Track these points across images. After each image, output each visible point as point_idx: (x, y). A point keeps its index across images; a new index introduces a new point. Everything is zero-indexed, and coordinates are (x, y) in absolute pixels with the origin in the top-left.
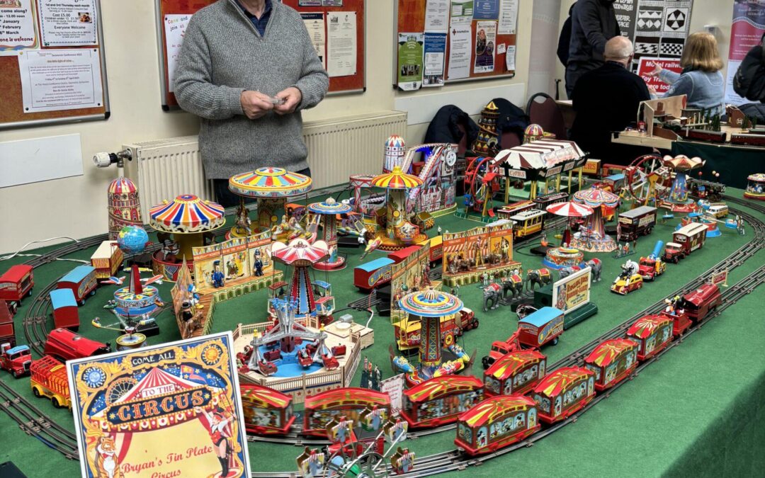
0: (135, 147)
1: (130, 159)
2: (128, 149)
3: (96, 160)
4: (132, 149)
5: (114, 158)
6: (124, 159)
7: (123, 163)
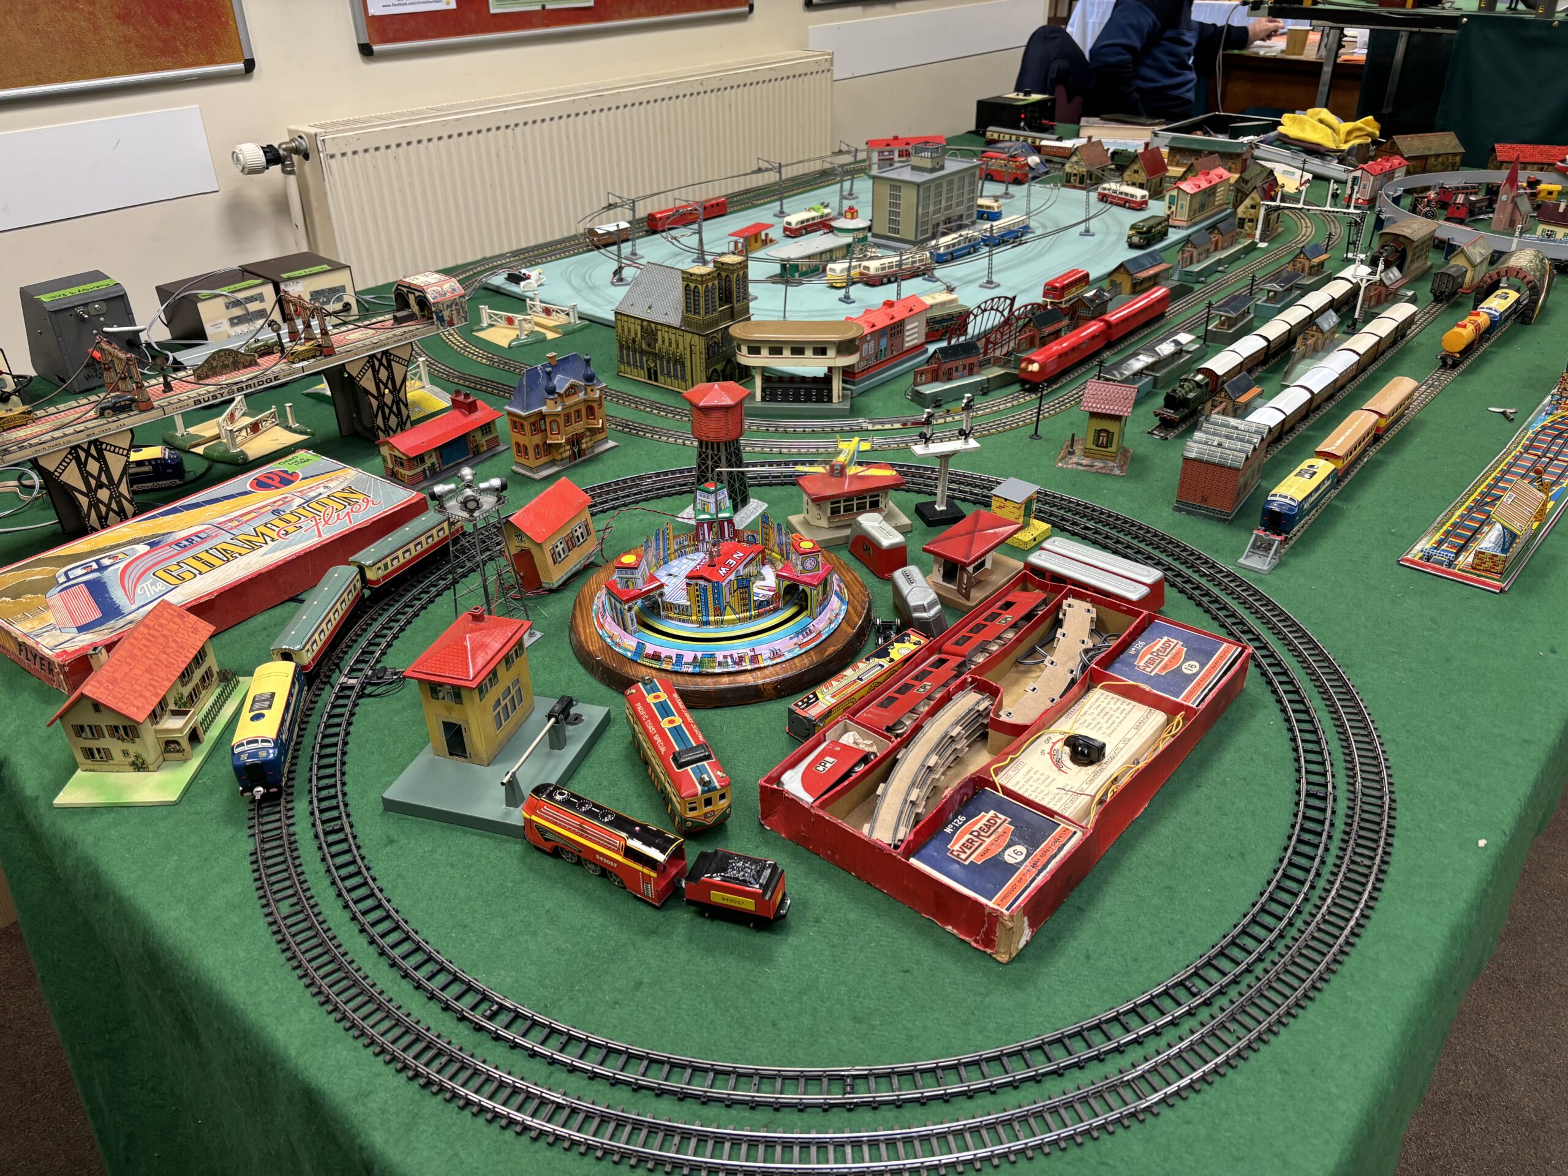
0: (313, 131)
1: (306, 157)
2: (300, 137)
3: (238, 159)
4: (307, 135)
5: (273, 156)
6: (295, 157)
7: (292, 165)
